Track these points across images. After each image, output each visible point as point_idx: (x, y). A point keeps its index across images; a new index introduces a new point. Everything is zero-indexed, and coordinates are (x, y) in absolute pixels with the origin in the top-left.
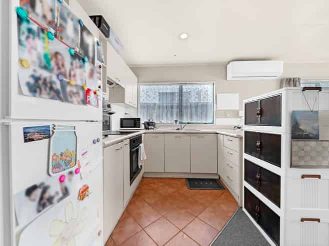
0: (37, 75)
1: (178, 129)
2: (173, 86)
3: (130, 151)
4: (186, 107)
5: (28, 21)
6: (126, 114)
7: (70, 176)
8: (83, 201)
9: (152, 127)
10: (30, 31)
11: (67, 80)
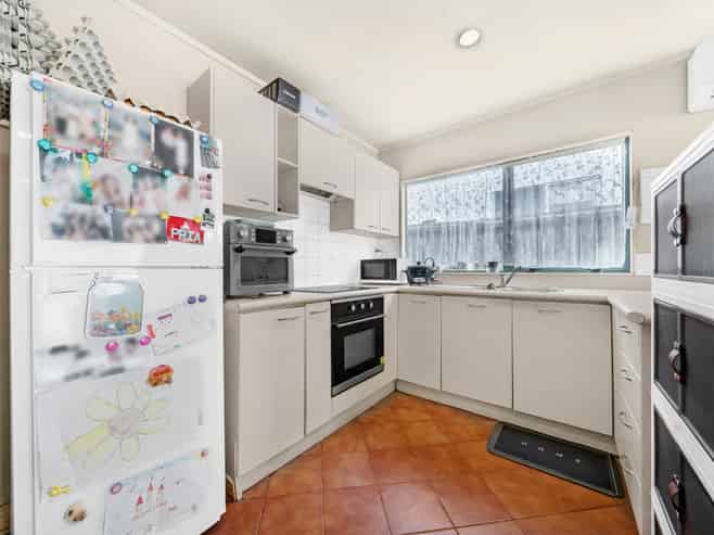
0: (69, 211)
1: (490, 287)
2: (483, 174)
3: (334, 328)
4: (526, 226)
5: (55, 151)
6: (377, 251)
7: (131, 346)
8: (156, 388)
9: (422, 279)
10: (59, 161)
11: (125, 210)
